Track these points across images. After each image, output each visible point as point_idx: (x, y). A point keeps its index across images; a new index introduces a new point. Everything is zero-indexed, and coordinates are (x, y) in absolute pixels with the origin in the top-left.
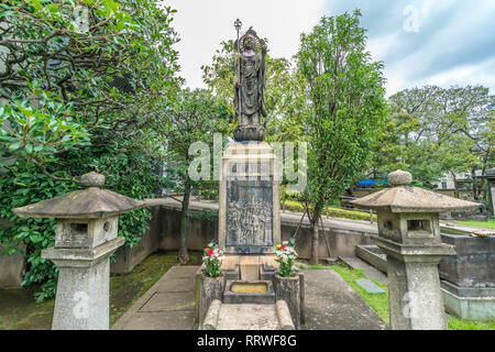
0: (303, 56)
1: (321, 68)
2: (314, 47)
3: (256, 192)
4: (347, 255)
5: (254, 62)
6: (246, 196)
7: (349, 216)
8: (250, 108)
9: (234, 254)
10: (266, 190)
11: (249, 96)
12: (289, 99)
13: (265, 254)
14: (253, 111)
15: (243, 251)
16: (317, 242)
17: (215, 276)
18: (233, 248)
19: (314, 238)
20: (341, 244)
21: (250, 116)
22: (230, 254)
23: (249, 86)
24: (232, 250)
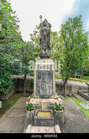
0: (62, 31)
1: (68, 35)
2: (66, 28)
3: (47, 76)
4: (75, 93)
5: (46, 31)
6: (43, 78)
7: (74, 80)
8: (45, 47)
9: (39, 98)
10: (50, 75)
11: (45, 42)
12: (58, 45)
13: (50, 98)
14: (46, 48)
15: (42, 97)
16: (66, 90)
17: (31, 110)
18: (39, 96)
19: (65, 88)
20: (73, 90)
21: (45, 50)
22: (38, 98)
23: (45, 39)
24: (38, 96)
